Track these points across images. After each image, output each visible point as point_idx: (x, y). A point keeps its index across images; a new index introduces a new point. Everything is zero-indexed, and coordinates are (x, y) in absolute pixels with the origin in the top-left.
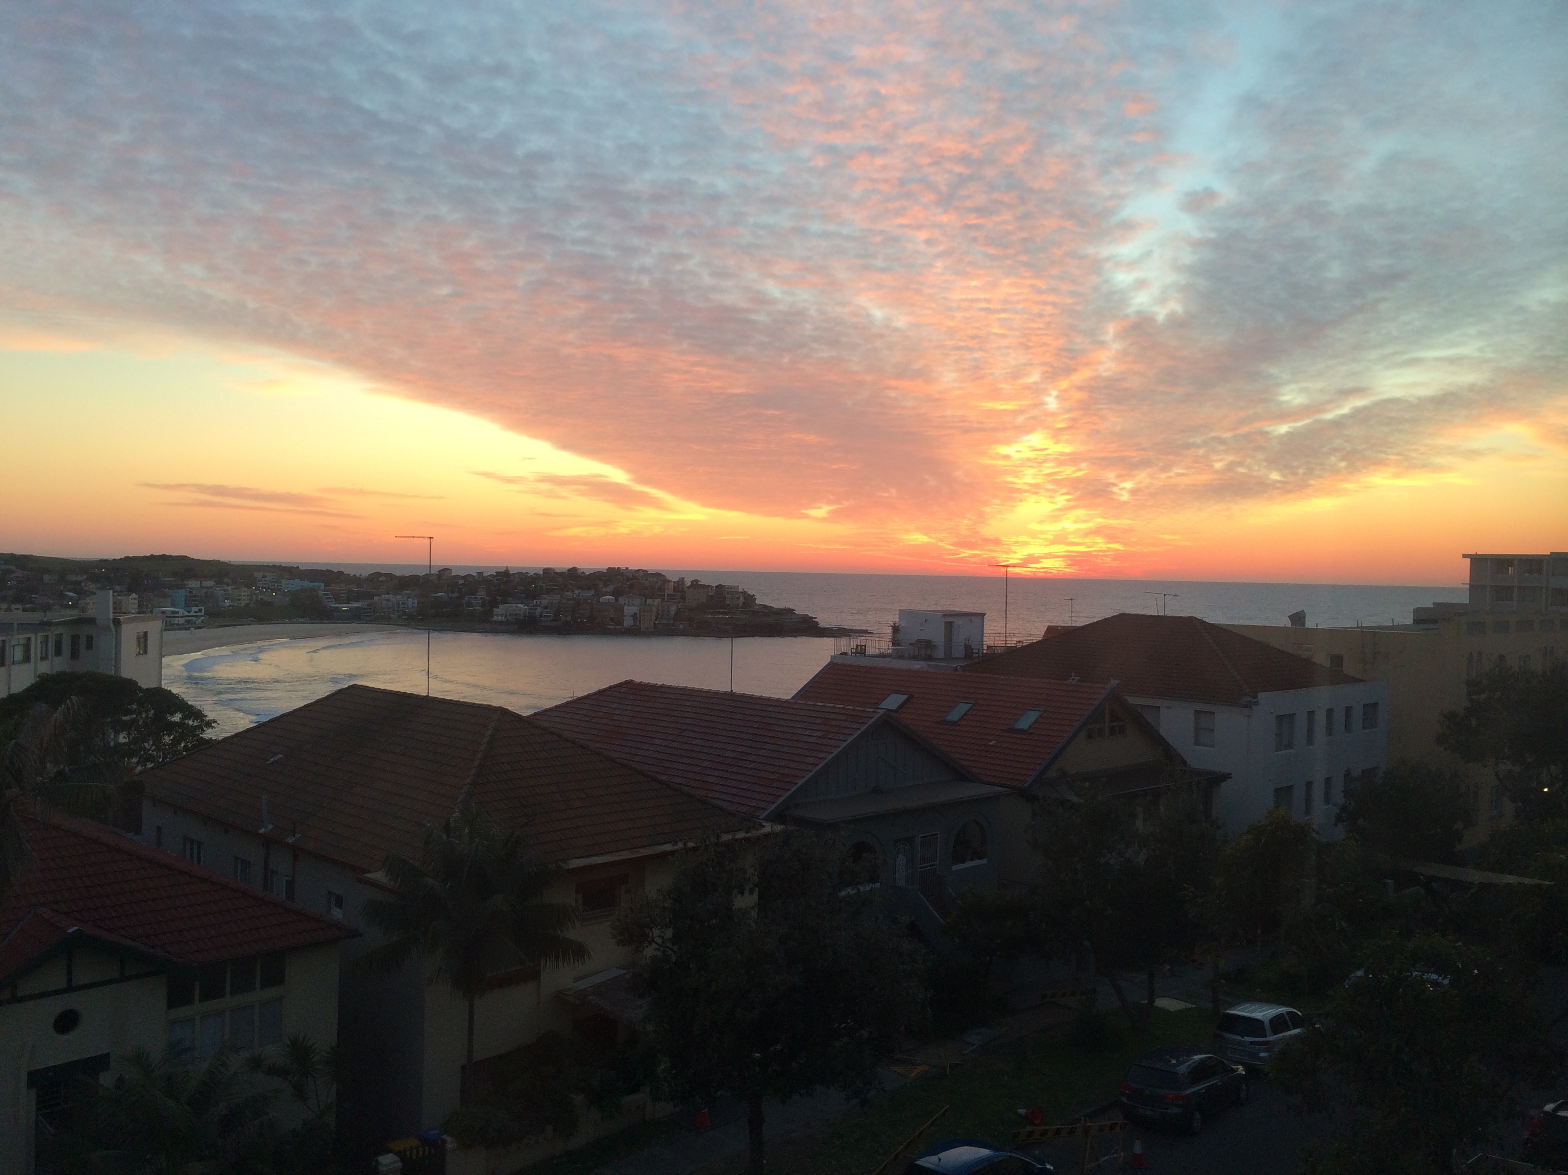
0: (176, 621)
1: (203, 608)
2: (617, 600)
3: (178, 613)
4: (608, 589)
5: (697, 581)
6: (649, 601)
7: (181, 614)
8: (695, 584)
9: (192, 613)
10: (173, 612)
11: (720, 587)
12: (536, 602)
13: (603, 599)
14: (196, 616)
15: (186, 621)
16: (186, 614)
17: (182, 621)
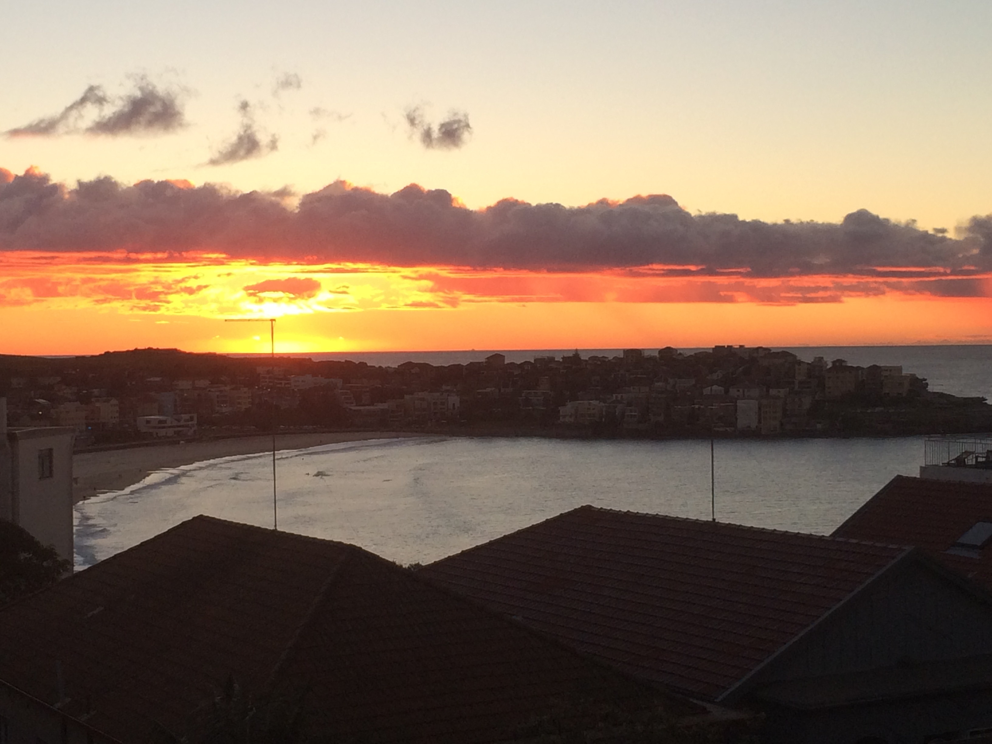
0: (162, 432)
1: (195, 416)
2: (727, 392)
3: (165, 422)
4: (715, 377)
5: (840, 361)
6: (773, 392)
7: (169, 424)
8: (839, 365)
9: (182, 423)
10: (160, 422)
11: (875, 368)
12: (616, 397)
13: (707, 391)
14: (187, 426)
15: (175, 432)
16: (175, 423)
17: (170, 432)
